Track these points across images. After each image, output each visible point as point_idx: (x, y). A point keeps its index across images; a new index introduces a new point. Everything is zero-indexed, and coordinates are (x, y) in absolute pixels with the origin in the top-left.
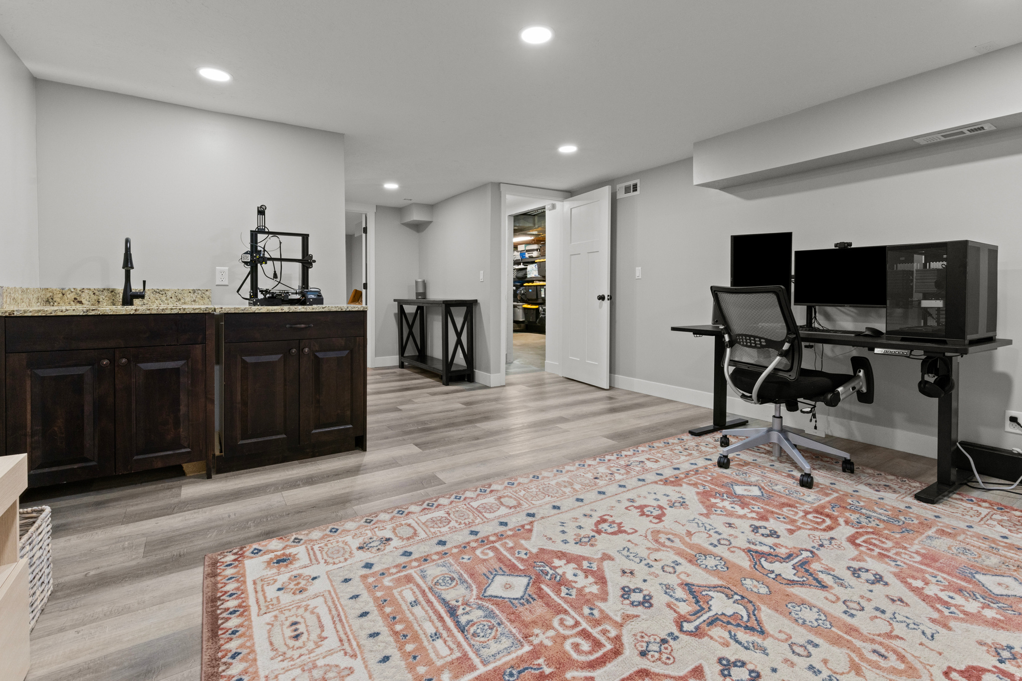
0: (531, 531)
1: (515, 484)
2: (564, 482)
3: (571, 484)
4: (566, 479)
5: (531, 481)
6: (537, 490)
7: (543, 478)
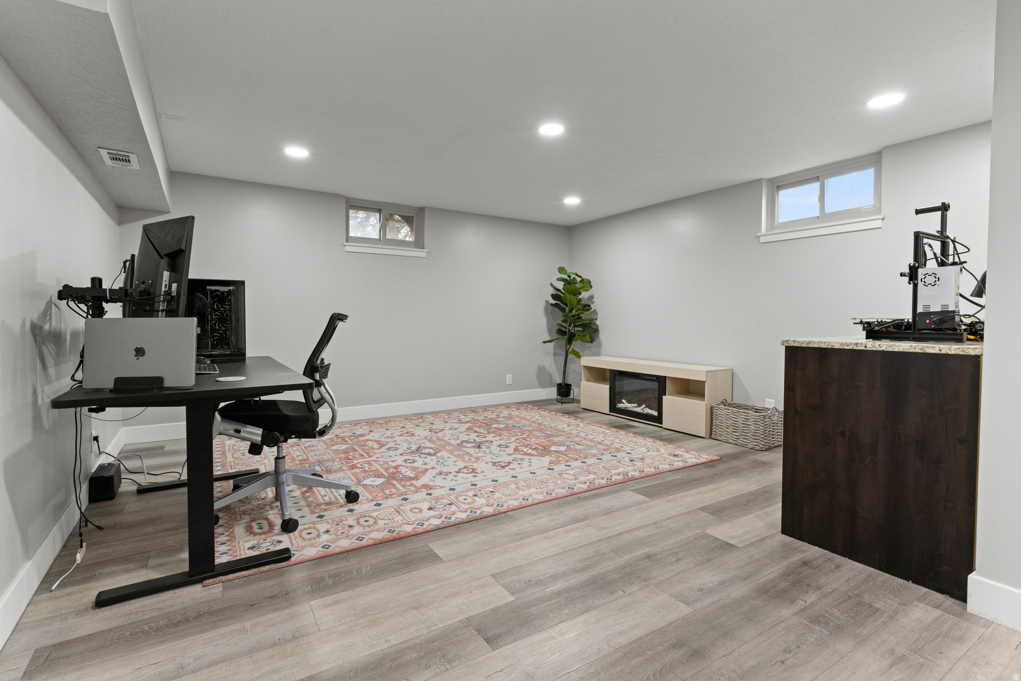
0: (550, 463)
1: (567, 487)
2: (523, 490)
3: (518, 488)
4: (521, 492)
5: (553, 490)
6: (547, 484)
7: (542, 493)
